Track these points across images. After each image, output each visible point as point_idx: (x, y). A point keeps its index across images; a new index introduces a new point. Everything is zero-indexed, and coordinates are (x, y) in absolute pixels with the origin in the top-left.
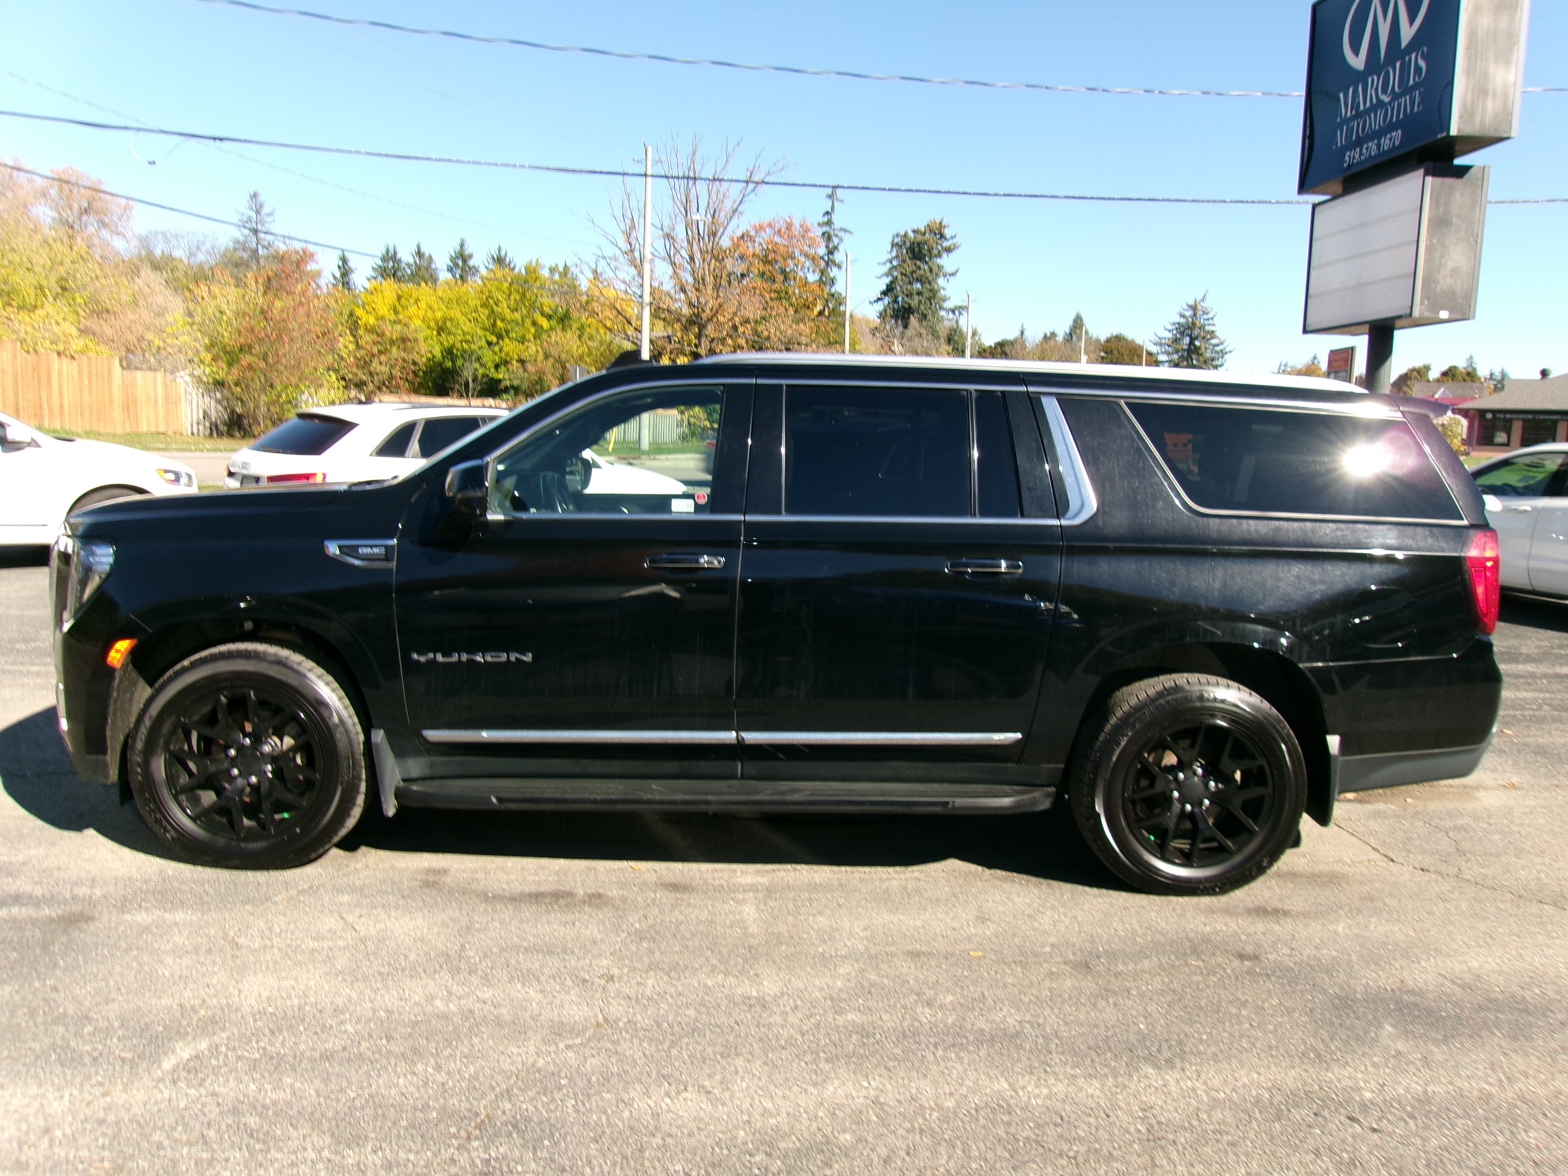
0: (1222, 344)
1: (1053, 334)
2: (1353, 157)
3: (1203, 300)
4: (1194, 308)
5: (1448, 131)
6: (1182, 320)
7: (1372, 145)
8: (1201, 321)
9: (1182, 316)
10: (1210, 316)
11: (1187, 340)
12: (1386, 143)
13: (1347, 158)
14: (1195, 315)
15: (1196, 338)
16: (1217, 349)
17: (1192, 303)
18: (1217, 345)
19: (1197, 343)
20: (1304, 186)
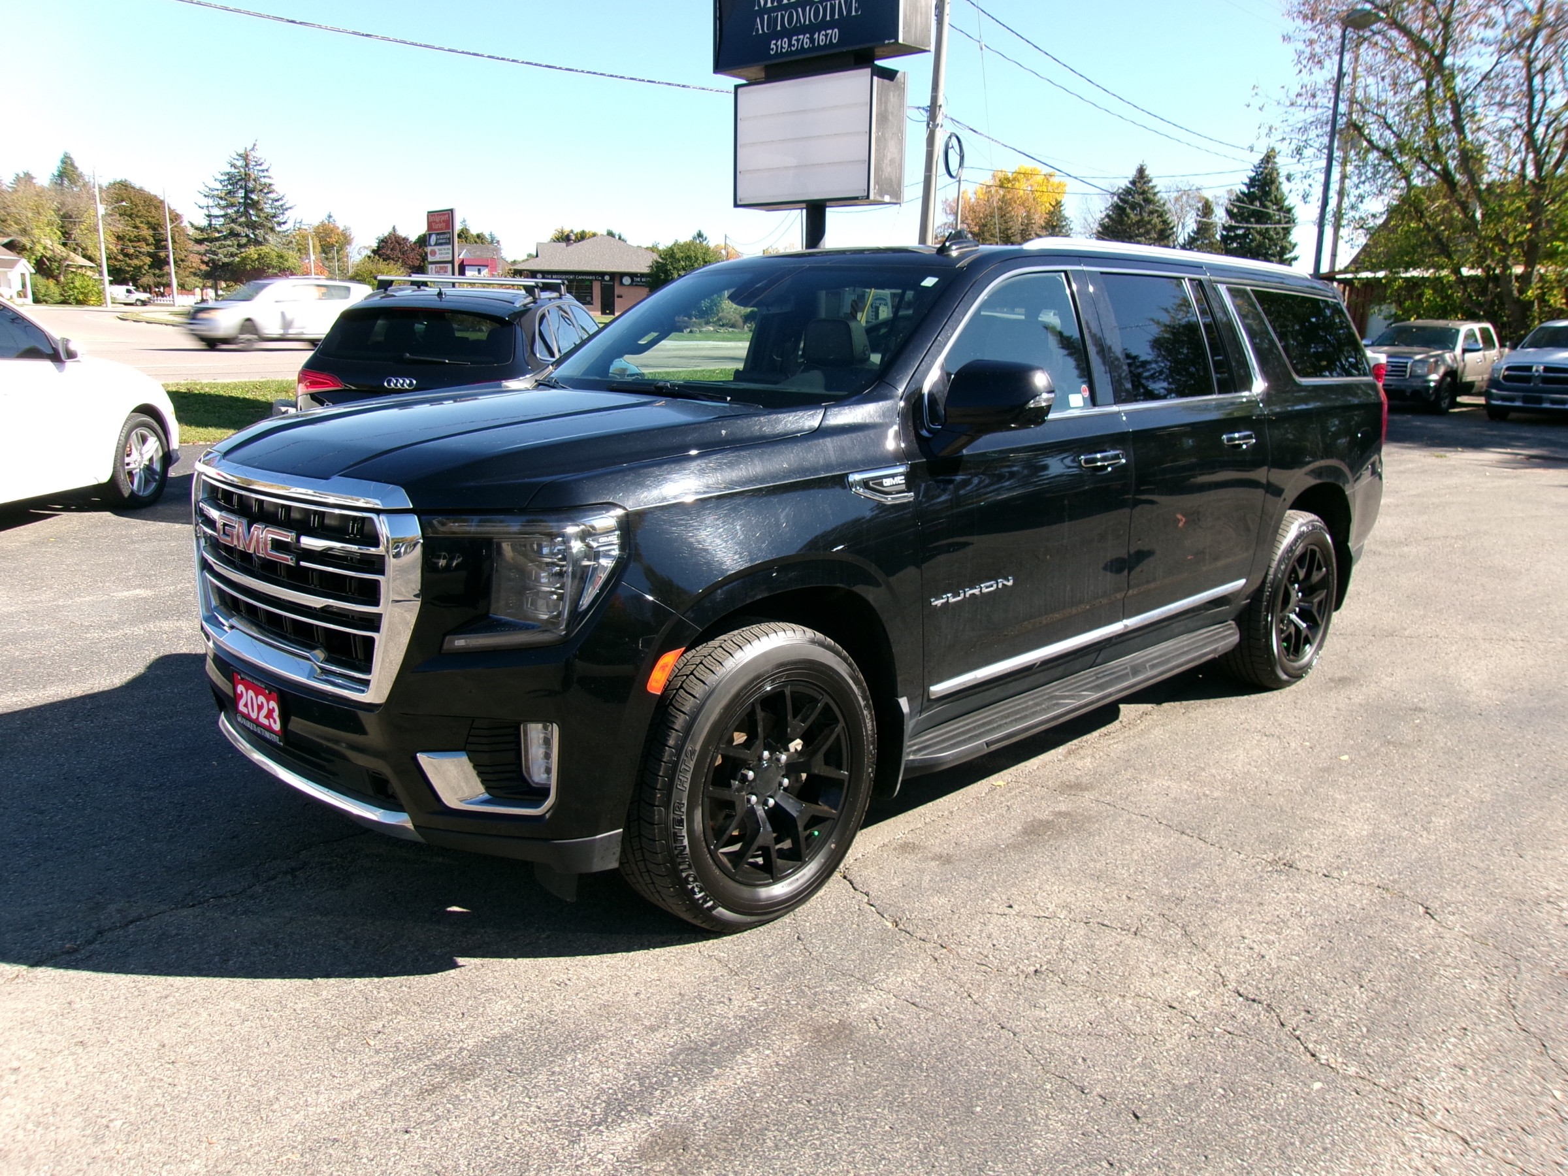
0: (281, 199)
1: (28, 177)
2: (780, 45)
3: (253, 149)
4: (245, 157)
5: (897, 39)
6: (233, 170)
7: (805, 39)
8: (254, 173)
9: (233, 166)
10: (263, 167)
11: (241, 193)
12: (821, 38)
13: (773, 46)
14: (247, 165)
15: (252, 191)
16: (277, 204)
17: (242, 151)
18: (277, 200)
19: (254, 197)
20: (722, 64)
